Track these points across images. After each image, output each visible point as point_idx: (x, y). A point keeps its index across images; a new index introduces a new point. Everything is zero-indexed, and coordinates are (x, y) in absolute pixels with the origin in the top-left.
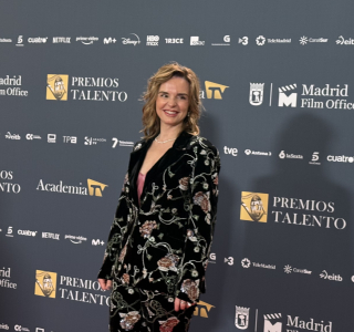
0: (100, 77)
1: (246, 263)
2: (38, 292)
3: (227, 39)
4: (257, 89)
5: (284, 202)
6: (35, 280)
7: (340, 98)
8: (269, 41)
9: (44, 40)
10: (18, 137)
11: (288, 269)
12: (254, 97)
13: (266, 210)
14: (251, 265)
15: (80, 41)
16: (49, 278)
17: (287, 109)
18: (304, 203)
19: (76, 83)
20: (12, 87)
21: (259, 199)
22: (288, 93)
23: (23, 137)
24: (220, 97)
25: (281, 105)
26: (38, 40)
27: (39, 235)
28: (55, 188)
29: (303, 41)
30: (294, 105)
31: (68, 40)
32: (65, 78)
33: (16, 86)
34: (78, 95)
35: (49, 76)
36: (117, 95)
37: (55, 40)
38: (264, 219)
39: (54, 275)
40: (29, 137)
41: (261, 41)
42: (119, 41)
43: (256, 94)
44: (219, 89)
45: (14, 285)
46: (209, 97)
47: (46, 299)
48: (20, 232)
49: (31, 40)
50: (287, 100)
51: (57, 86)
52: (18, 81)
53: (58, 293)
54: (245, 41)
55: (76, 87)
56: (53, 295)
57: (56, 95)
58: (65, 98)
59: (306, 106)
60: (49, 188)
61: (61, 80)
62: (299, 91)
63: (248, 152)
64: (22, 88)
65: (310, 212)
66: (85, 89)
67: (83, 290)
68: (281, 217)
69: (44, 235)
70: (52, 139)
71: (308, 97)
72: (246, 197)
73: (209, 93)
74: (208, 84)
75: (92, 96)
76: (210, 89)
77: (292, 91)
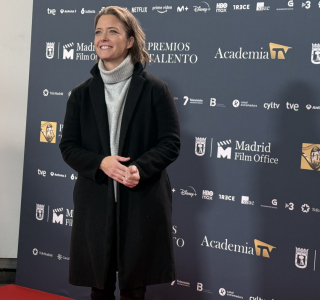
0: (174, 42)
3: (291, 4)
19: (152, 48)
24: (283, 58)
31: (145, 10)
46: (273, 57)
54: (308, 5)
55: (152, 51)
73: (273, 53)
74: (272, 46)
75: (166, 59)
76: (274, 49)
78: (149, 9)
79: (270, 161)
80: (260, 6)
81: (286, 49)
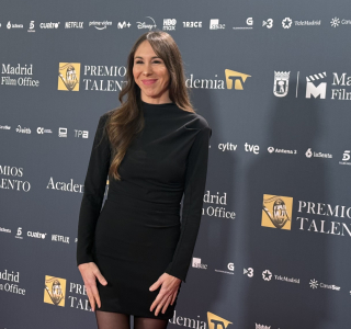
0: (114, 66)
1: (267, 275)
3: (250, 21)
4: (282, 78)
5: (311, 208)
6: (45, 287)
8: (297, 23)
9: (56, 26)
10: (28, 131)
11: (313, 284)
12: (278, 87)
13: (290, 216)
14: (273, 278)
15: (93, 26)
16: (59, 284)
19: (89, 72)
20: (23, 76)
21: (283, 204)
22: (316, 83)
23: (34, 131)
24: (241, 88)
25: (308, 96)
26: (49, 25)
27: (49, 237)
28: (65, 187)
29: (335, 22)
30: (323, 97)
31: (81, 25)
32: (77, 66)
33: (27, 76)
34: (91, 85)
35: (61, 64)
37: (67, 25)
38: (288, 226)
39: (63, 282)
40: (40, 131)
41: (287, 23)
42: (134, 25)
43: (281, 83)
44: (240, 78)
45: (23, 291)
46: (229, 87)
47: (55, 306)
48: (30, 234)
49: (43, 26)
51: (69, 76)
52: (29, 71)
53: (68, 302)
54: (270, 23)
55: (88, 76)
56: (62, 304)
57: (68, 86)
58: (77, 89)
59: (336, 97)
60: (59, 186)
61: (73, 69)
62: (329, 80)
63: (271, 150)
64: (34, 77)
65: (339, 219)
66: (98, 79)
68: (307, 224)
69: (54, 238)
71: (339, 87)
72: (269, 200)
73: (230, 82)
74: (229, 73)
75: (105, 86)
76: (230, 78)
77: (321, 81)
78: (85, 25)
79: (225, 215)
80: (214, 23)
81: (244, 77)
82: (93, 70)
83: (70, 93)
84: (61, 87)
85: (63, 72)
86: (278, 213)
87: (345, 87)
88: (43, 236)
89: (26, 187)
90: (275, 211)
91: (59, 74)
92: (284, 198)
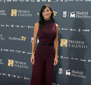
0: (25, 10)
1: (62, 57)
2: (9, 65)
4: (65, 13)
5: (71, 42)
6: (8, 62)
7: (86, 15)
10: (4, 26)
11: (72, 58)
12: (64, 15)
13: (67, 44)
14: (63, 58)
15: (20, 1)
17: (72, 18)
18: (77, 42)
20: (2, 13)
21: (65, 41)
23: (5, 26)
24: (55, 15)
25: (71, 17)
28: (13, 39)
30: (74, 17)
32: (16, 10)
33: (3, 13)
34: (19, 15)
35: (12, 10)
36: (29, 15)
39: (13, 61)
40: (7, 26)
43: (65, 14)
44: (55, 13)
48: (4, 50)
50: (72, 16)
51: (14, 13)
52: (4, 11)
53: (14, 65)
55: (19, 13)
56: (13, 66)
57: (14, 15)
58: (16, 16)
59: (77, 17)
60: (12, 39)
61: (15, 11)
62: (75, 13)
63: (62, 29)
64: (5, 13)
65: (78, 44)
66: (21, 13)
67: (20, 64)
70: (12, 26)
77: (74, 13)
82: (20, 11)
83: (14, 17)
84: (12, 15)
85: (12, 12)
86: (64, 43)
87: (79, 15)
88: (8, 50)
89: (3, 39)
90: (63, 43)
91: (11, 12)
92: (65, 40)
